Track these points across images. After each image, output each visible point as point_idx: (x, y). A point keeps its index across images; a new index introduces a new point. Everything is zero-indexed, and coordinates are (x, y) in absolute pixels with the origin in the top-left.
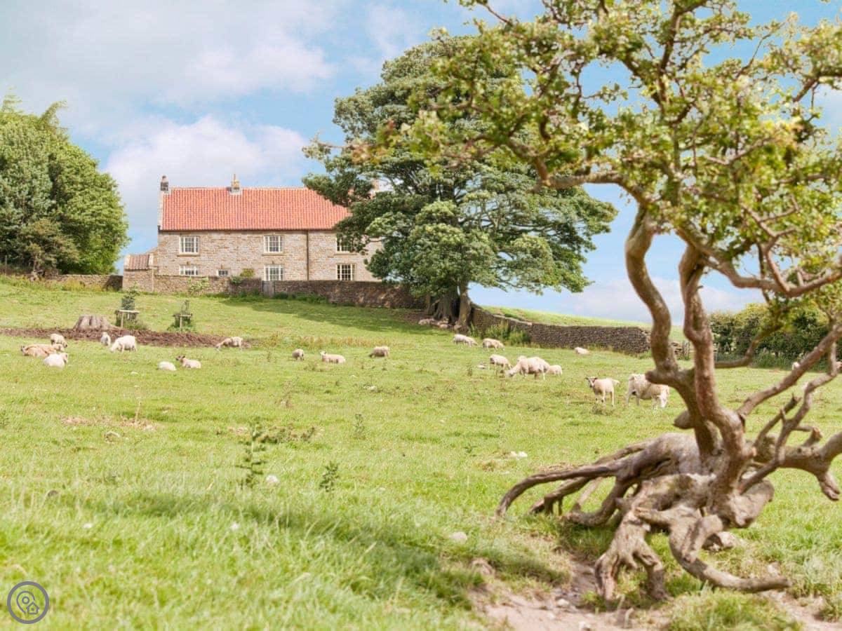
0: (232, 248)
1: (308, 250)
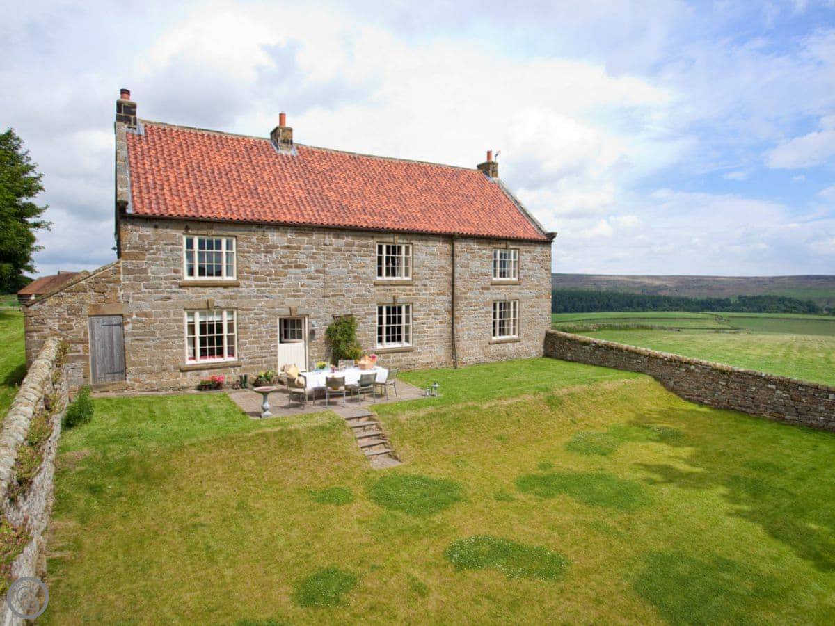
0: (312, 268)
1: (453, 275)
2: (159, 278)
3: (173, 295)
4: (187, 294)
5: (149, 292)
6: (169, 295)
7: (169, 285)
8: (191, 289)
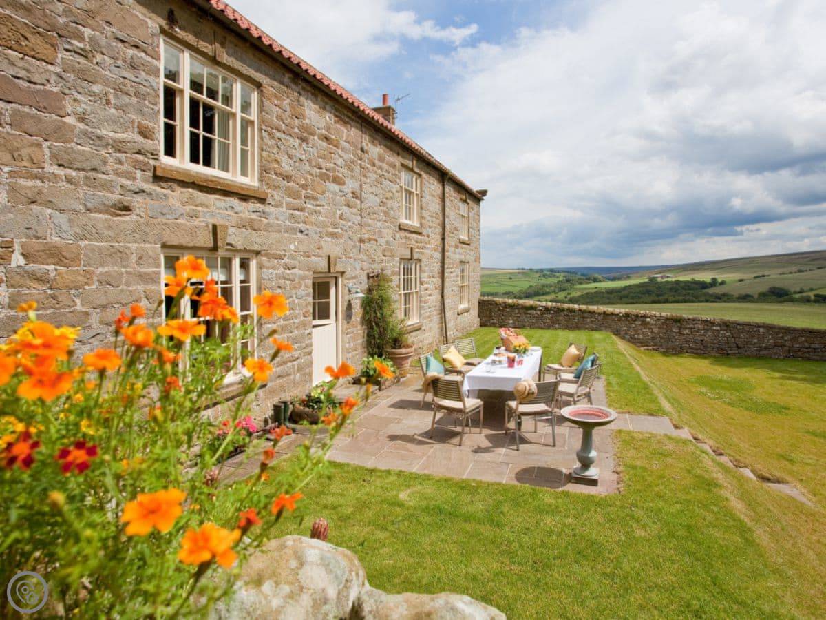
2: (99, 138)
3: (137, 202)
4: (172, 201)
5: (69, 180)
6: (127, 199)
7: (126, 167)
8: (179, 190)
